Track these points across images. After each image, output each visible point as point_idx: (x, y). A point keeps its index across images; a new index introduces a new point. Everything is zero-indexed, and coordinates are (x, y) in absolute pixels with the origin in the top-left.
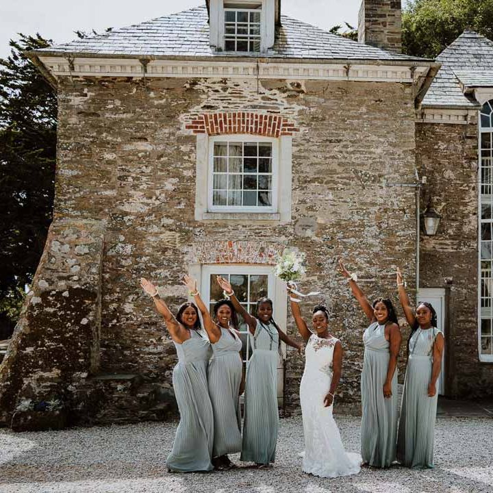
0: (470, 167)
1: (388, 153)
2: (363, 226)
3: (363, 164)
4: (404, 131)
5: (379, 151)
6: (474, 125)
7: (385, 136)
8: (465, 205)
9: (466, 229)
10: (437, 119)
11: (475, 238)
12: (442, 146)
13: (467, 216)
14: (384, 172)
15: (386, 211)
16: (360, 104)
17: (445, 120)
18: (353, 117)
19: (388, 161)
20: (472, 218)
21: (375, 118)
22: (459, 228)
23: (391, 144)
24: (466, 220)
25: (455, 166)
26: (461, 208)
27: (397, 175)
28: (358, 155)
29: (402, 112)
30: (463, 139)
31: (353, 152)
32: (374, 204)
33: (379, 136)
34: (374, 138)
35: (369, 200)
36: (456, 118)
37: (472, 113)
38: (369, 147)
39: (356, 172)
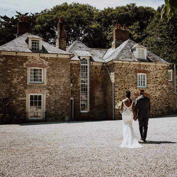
0: (79, 73)
1: (65, 72)
2: (60, 86)
3: (60, 74)
4: (68, 67)
5: (63, 71)
6: (80, 64)
7: (64, 68)
8: (78, 80)
9: (78, 85)
10: (72, 63)
11: (80, 87)
12: (73, 68)
13: (78, 83)
14: (64, 75)
15: (65, 83)
16: (60, 62)
17: (74, 63)
18: (58, 65)
19: (65, 73)
20: (79, 83)
21: (63, 65)
22: (77, 85)
23: (65, 70)
24: (78, 84)
25: (76, 72)
26: (77, 81)
27: (67, 76)
28: (59, 72)
29: (68, 64)
30: (78, 67)
31: (58, 72)
32: (62, 82)
33: (63, 68)
34: (62, 69)
35: (61, 81)
36: (76, 63)
37: (80, 62)
38: (61, 70)
39: (59, 75)
